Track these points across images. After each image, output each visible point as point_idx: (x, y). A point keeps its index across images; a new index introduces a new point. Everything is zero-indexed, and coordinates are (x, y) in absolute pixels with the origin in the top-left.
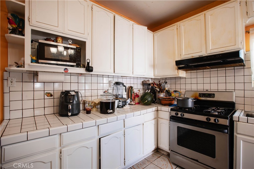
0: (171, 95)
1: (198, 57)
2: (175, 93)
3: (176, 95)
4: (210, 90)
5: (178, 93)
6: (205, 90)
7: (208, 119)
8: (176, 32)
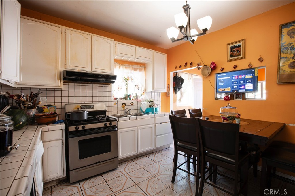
0: (43, 110)
1: (86, 72)
2: (49, 108)
3: (50, 110)
4: (86, 103)
5: (53, 108)
6: (82, 103)
7: (105, 125)
8: (60, 37)
